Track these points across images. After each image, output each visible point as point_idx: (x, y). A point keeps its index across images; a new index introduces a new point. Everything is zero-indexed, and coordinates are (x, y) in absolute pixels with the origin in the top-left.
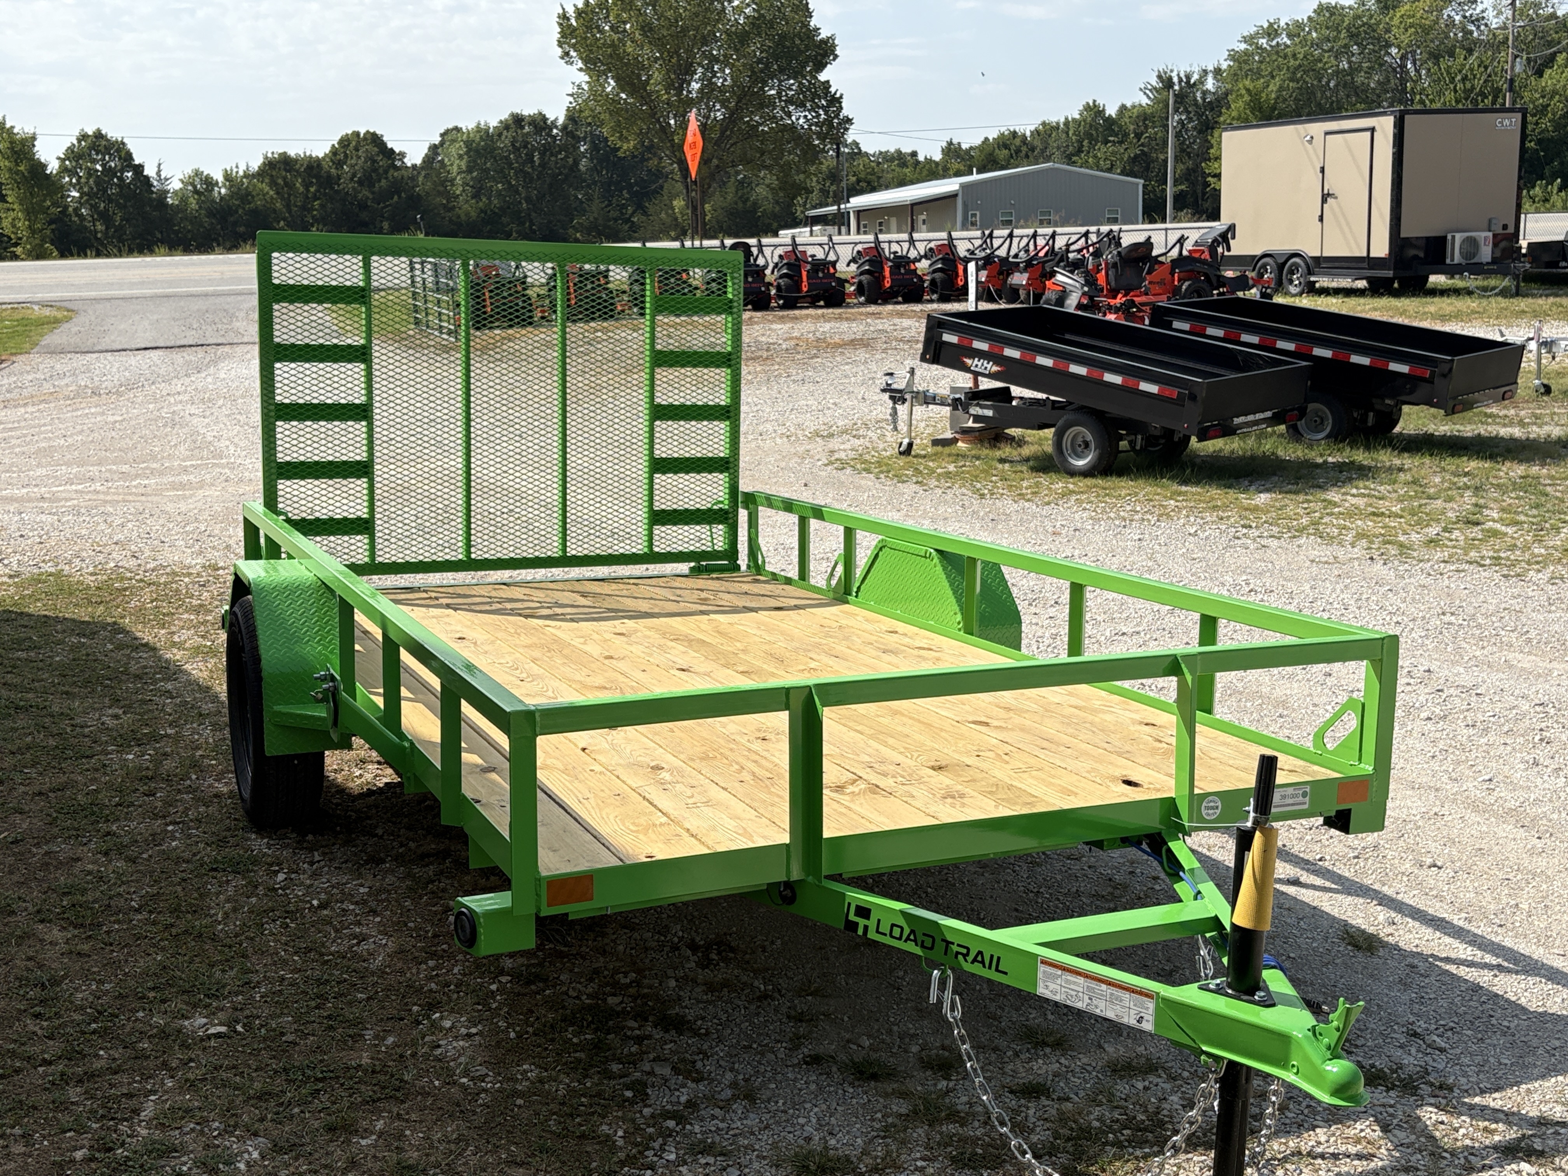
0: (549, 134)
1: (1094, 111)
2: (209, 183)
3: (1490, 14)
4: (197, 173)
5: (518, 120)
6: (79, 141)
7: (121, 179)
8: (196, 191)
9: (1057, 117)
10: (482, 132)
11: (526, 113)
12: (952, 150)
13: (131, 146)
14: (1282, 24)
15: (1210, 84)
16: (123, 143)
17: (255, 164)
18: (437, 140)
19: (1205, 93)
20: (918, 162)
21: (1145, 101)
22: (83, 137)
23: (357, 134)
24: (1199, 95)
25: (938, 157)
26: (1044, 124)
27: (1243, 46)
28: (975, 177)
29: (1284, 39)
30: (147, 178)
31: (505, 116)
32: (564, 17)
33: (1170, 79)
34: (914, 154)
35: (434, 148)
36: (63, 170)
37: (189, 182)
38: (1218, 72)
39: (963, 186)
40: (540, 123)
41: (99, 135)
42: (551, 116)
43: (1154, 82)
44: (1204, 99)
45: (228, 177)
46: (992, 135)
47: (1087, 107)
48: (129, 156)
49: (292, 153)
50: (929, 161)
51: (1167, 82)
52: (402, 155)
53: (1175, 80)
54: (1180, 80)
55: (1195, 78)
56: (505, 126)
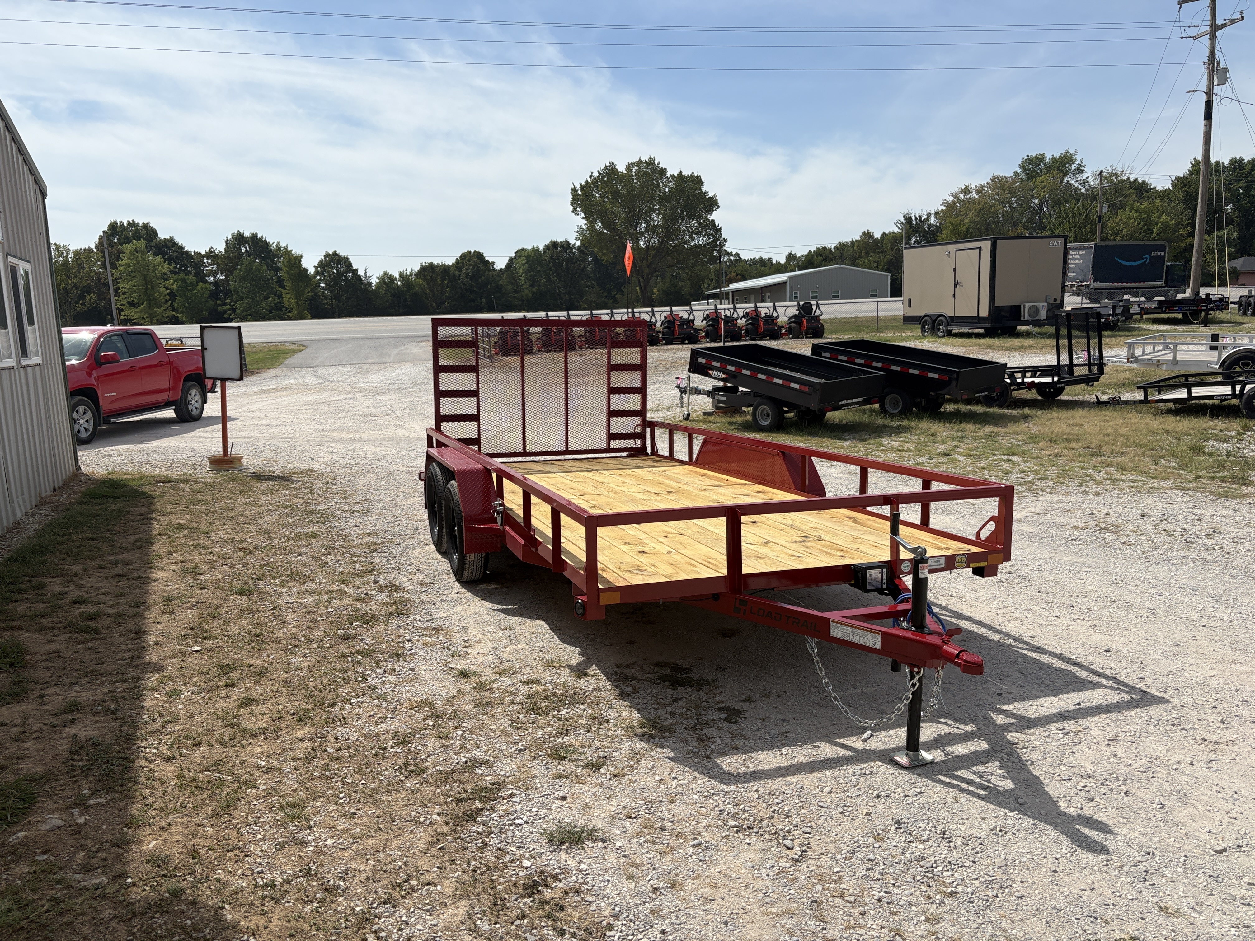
0: (571, 252)
1: (867, 235)
2: (392, 278)
3: (1091, 180)
4: (386, 274)
5: (554, 245)
6: (325, 257)
7: (346, 277)
8: (385, 283)
9: (847, 239)
10: (535, 250)
11: (559, 241)
12: (791, 257)
13: (352, 259)
14: (973, 186)
15: (932, 220)
16: (347, 258)
17: (417, 268)
18: (513, 255)
19: (930, 225)
20: (772, 264)
21: (896, 230)
22: (327, 255)
23: (470, 252)
24: (926, 226)
25: (783, 261)
26: (840, 243)
27: (951, 199)
28: (797, 273)
29: (974, 195)
30: (360, 276)
31: (547, 242)
32: (574, 190)
33: (910, 218)
34: (770, 260)
35: (511, 260)
36: (317, 273)
37: (382, 279)
38: (937, 213)
39: (790, 278)
40: (566, 246)
41: (335, 254)
42: (572, 241)
43: (903, 220)
44: (929, 228)
45: (401, 275)
46: (813, 249)
47: (864, 234)
48: (350, 265)
49: (435, 263)
50: (778, 264)
51: (908, 219)
52: (493, 263)
53: (913, 218)
54: (916, 219)
55: (924, 217)
56: (547, 248)
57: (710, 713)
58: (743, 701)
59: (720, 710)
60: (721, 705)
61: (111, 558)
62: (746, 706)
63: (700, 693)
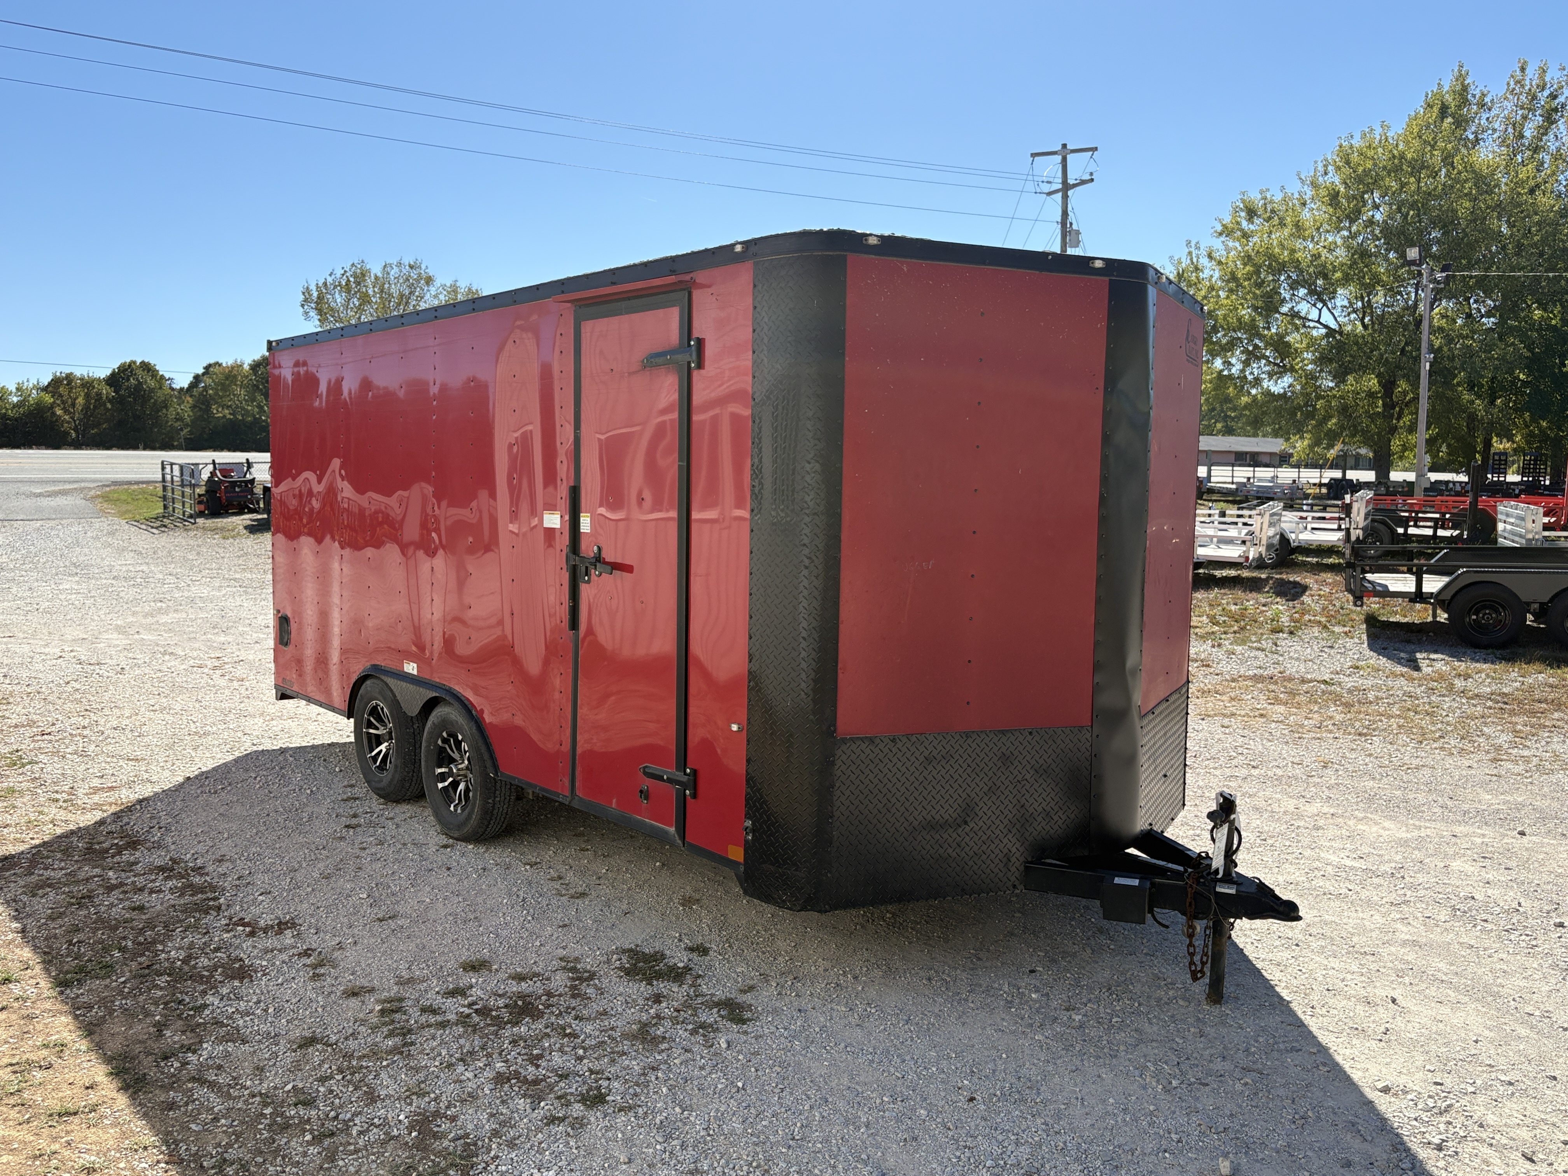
10: (237, 367)
17: (45, 381)
18: (201, 371)
23: (135, 362)
35: (197, 378)
45: (19, 388)
52: (171, 380)
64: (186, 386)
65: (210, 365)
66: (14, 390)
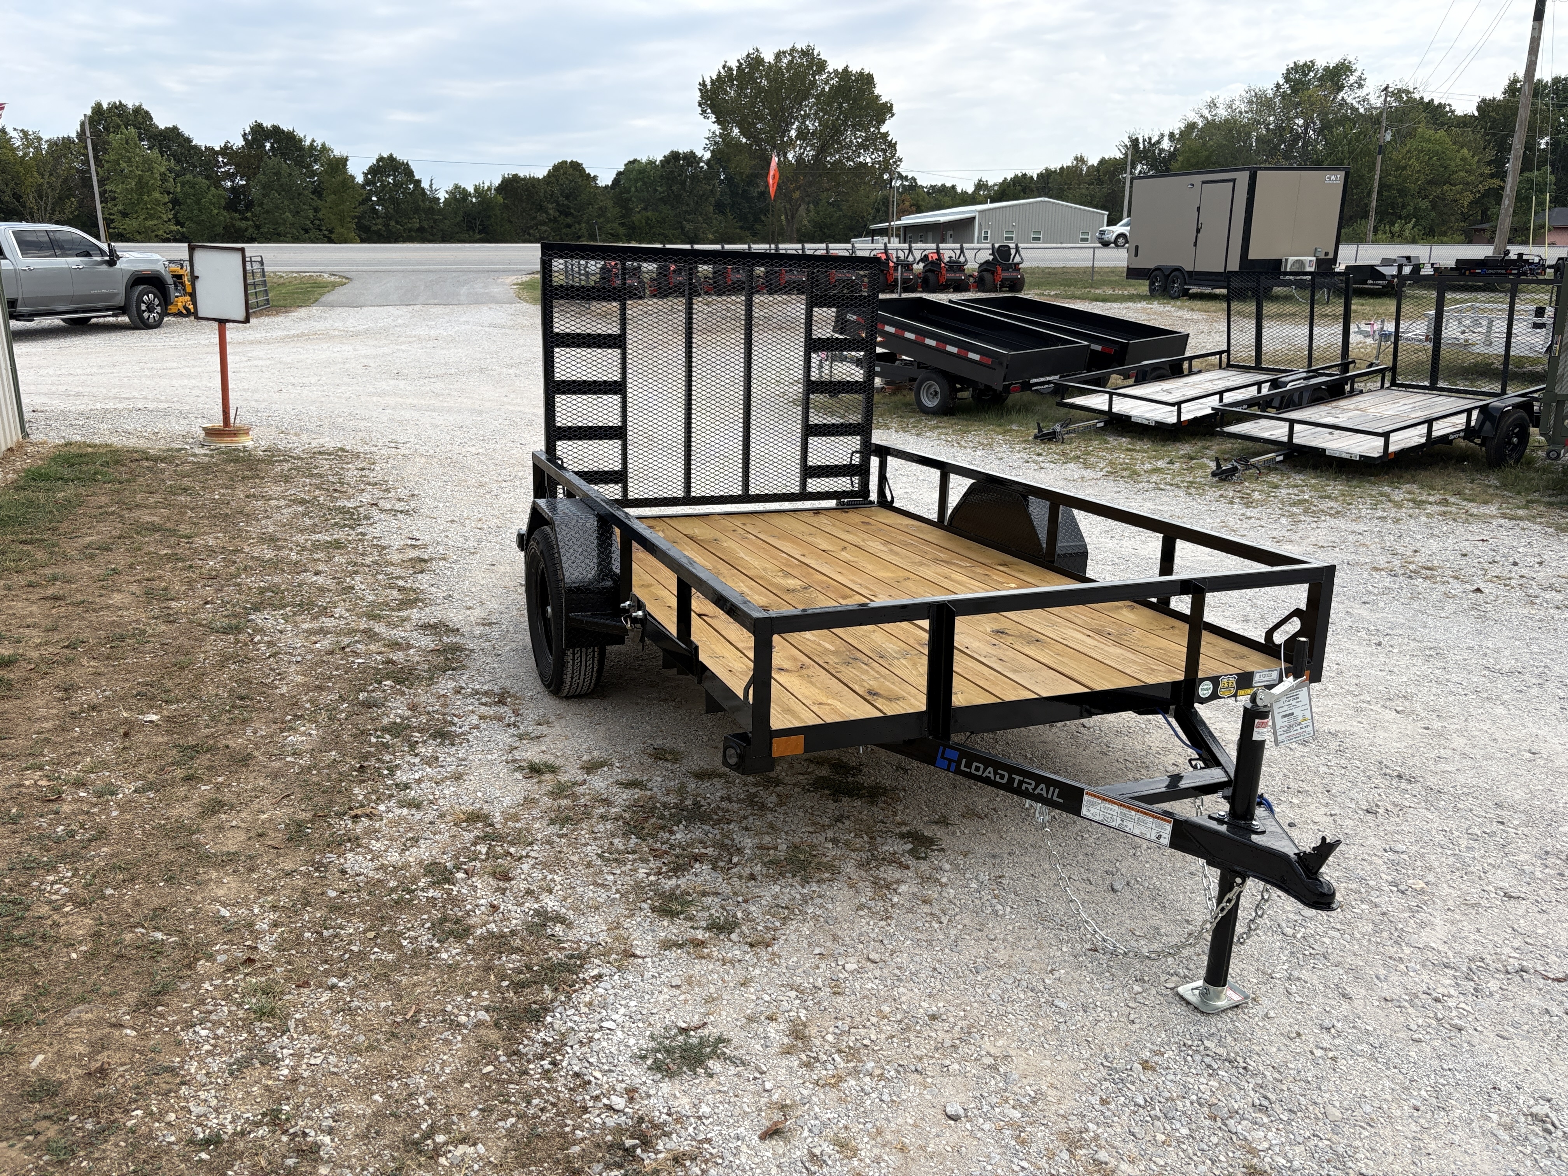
0: (698, 167)
1: (1080, 161)
2: (465, 193)
4: (457, 187)
5: (675, 156)
6: (378, 161)
7: (405, 189)
8: (456, 199)
10: (651, 163)
11: (682, 151)
12: (981, 185)
13: (413, 167)
14: (1222, 99)
16: (407, 164)
17: (497, 182)
18: (622, 168)
19: (1161, 151)
20: (956, 193)
21: (1119, 155)
22: (381, 159)
23: (566, 162)
24: (1156, 152)
25: (970, 189)
28: (987, 206)
30: (423, 189)
31: (667, 153)
32: (703, 85)
33: (1137, 139)
34: (953, 187)
35: (619, 174)
36: (367, 182)
37: (452, 194)
38: (1172, 136)
39: (980, 212)
40: (691, 158)
41: (391, 158)
42: (699, 153)
43: (1127, 142)
44: (1160, 154)
45: (476, 189)
47: (1076, 159)
48: (411, 174)
49: (522, 175)
50: (964, 193)
51: (1135, 142)
52: (595, 178)
53: (1141, 140)
55: (1155, 139)
56: (666, 160)
57: (889, 841)
58: (936, 823)
59: (902, 836)
60: (904, 829)
61: (48, 571)
62: (938, 832)
63: (875, 809)
64: (610, 183)
65: (630, 162)
66: (472, 191)
